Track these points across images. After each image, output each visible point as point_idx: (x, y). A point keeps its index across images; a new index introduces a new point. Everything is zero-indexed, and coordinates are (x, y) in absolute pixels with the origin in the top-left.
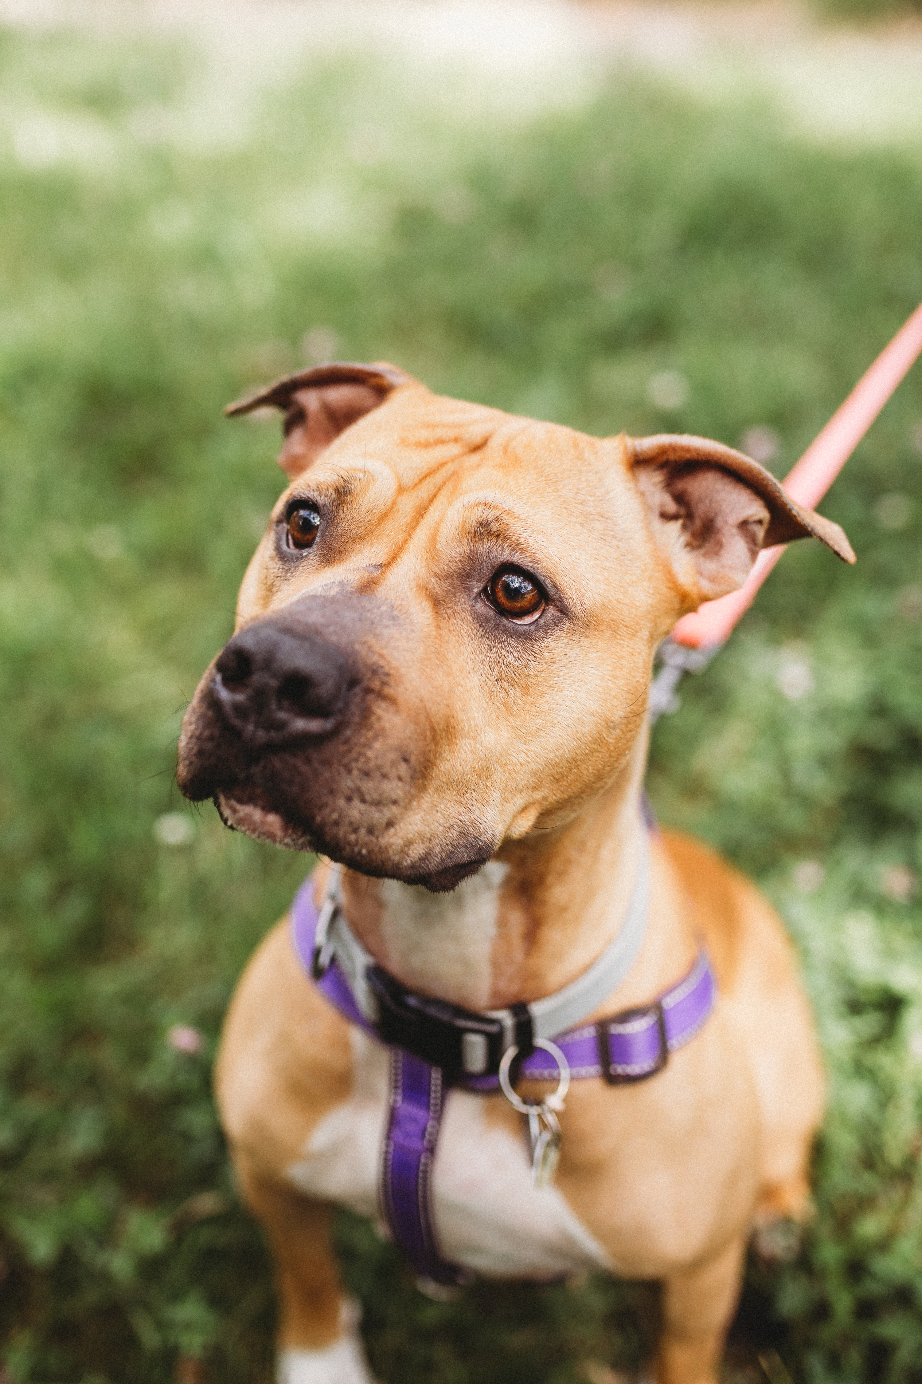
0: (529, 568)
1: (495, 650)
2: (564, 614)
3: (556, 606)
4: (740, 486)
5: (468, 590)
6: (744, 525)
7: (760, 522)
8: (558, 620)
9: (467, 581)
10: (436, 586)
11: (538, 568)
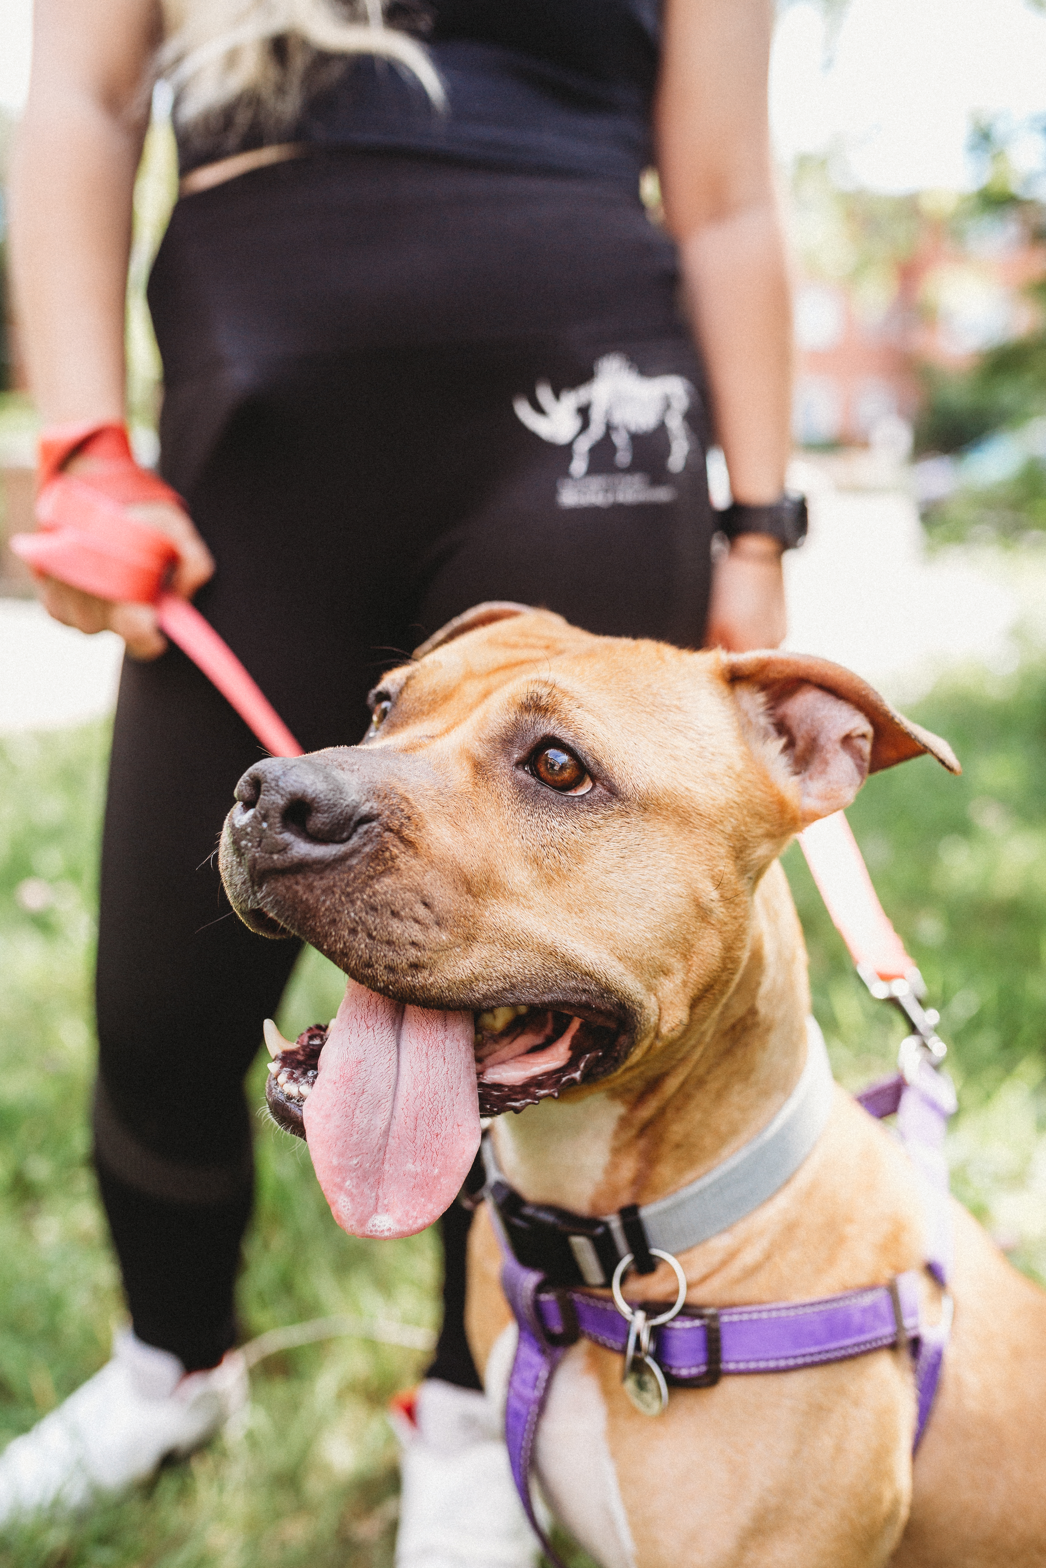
0: (570, 743)
1: (536, 815)
2: (613, 794)
3: (602, 784)
4: (841, 702)
5: (509, 754)
6: (847, 740)
7: (864, 736)
8: (606, 798)
9: (509, 746)
10: (479, 748)
11: (579, 743)
